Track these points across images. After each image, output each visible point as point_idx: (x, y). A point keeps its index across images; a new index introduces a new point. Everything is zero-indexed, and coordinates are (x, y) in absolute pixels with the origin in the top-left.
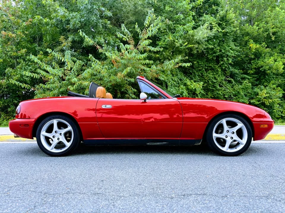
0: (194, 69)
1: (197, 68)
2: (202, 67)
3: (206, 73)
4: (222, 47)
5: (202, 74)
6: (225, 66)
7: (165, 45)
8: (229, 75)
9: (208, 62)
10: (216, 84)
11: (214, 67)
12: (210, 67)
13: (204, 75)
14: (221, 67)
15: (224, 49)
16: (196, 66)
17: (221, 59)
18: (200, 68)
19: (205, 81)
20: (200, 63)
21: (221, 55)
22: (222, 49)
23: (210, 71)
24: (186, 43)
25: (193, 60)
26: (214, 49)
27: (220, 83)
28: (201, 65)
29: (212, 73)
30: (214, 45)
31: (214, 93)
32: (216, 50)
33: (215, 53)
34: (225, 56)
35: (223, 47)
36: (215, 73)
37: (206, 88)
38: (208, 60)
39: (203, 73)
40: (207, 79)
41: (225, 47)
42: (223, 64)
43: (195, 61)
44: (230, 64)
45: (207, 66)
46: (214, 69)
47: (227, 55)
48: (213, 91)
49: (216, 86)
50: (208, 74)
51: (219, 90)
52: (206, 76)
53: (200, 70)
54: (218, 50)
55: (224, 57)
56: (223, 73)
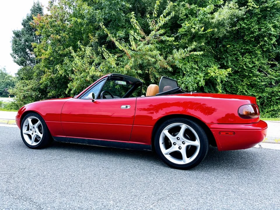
0: (228, 53)
1: (232, 52)
2: (237, 50)
3: (243, 57)
4: (262, 25)
5: (236, 58)
6: (266, 48)
7: (185, 32)
8: (274, 57)
9: (245, 44)
10: (253, 70)
11: (252, 49)
12: (247, 49)
13: (239, 59)
14: (262, 49)
15: (265, 27)
16: (230, 50)
17: (262, 39)
18: (235, 51)
19: (240, 67)
20: (235, 47)
21: (261, 35)
22: (263, 28)
23: (247, 54)
24: (203, 28)
25: (227, 44)
26: (251, 28)
27: (260, 67)
28: (236, 48)
29: (250, 57)
30: (251, 23)
31: (251, 79)
32: (254, 30)
33: (253, 33)
34: (267, 35)
35: (264, 25)
36: (253, 57)
37: (242, 74)
38: (245, 42)
39: (238, 58)
40: (242, 64)
41: (266, 25)
42: (264, 45)
43: (229, 44)
44: (274, 45)
45: (244, 49)
46: (252, 51)
47: (270, 34)
48: (250, 77)
49: (253, 71)
50: (244, 58)
51: (257, 76)
52: (242, 61)
53: (235, 54)
54: (256, 29)
55: (265, 36)
56: (266, 56)
